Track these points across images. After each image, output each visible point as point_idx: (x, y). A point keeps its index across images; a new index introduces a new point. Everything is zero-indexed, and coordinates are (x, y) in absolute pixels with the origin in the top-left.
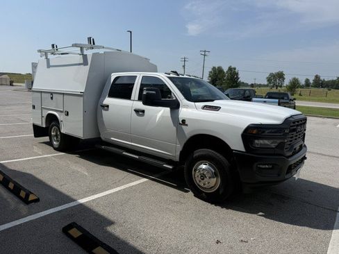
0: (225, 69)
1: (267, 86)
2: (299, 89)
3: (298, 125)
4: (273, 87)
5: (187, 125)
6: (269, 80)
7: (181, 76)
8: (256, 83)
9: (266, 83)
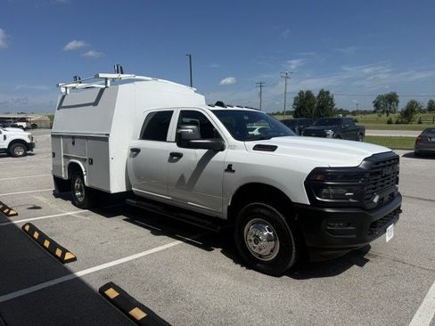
0: (316, 94)
1: (374, 112)
2: (421, 115)
3: (383, 167)
4: (383, 112)
5: (234, 171)
6: (377, 105)
7: (229, 108)
8: (359, 109)
9: (373, 109)
